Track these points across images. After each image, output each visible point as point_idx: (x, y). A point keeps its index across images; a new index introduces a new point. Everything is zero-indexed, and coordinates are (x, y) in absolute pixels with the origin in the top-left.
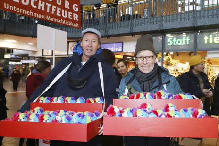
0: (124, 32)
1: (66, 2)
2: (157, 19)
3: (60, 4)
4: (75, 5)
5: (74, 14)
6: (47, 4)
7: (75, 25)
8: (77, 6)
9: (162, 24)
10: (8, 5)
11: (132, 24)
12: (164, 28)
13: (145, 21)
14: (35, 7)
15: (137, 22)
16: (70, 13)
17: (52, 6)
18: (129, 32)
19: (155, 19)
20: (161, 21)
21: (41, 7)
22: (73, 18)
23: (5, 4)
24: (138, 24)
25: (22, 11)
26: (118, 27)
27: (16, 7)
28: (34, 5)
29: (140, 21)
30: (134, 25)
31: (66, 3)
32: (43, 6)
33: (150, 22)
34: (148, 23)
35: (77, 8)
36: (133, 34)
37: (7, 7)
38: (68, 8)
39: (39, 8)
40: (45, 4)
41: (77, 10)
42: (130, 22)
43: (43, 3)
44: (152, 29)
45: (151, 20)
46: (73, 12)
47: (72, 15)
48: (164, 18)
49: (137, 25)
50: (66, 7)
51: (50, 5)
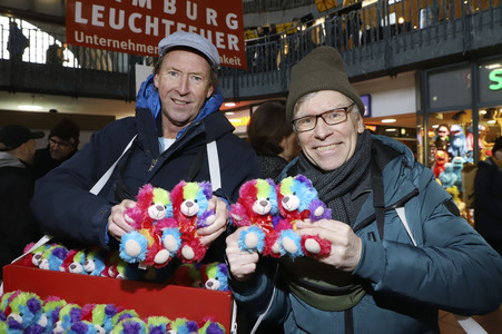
0: (370, 71)
1: (209, 11)
2: (454, 27)
3: (194, 17)
4: (229, 16)
5: (230, 36)
6: (164, 21)
7: (231, 61)
8: (235, 16)
9: (471, 37)
10: (82, 34)
11: (389, 50)
12: (476, 47)
13: (421, 37)
14: (139, 31)
15: (402, 42)
16: (218, 34)
17: (176, 25)
18: (383, 68)
19: (449, 26)
20: (467, 29)
21: (152, 29)
22: (227, 46)
23: (76, 33)
24: (405, 46)
25: (111, 43)
26: (354, 59)
27: (99, 37)
28: (137, 26)
29: (408, 37)
30: (394, 51)
31: (208, 14)
32: (155, 25)
33: (437, 37)
34: (429, 39)
35: (235, 23)
36: (392, 72)
37: (79, 38)
38: (215, 24)
39: (148, 32)
40: (160, 21)
41: (235, 26)
42: (383, 43)
43: (156, 20)
44: (442, 54)
45: (437, 31)
46: (227, 31)
47: (225, 38)
48: (474, 21)
49: (401, 50)
50: (209, 23)
51: (172, 23)
